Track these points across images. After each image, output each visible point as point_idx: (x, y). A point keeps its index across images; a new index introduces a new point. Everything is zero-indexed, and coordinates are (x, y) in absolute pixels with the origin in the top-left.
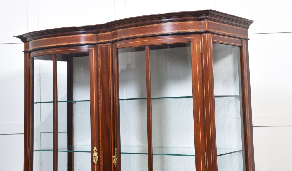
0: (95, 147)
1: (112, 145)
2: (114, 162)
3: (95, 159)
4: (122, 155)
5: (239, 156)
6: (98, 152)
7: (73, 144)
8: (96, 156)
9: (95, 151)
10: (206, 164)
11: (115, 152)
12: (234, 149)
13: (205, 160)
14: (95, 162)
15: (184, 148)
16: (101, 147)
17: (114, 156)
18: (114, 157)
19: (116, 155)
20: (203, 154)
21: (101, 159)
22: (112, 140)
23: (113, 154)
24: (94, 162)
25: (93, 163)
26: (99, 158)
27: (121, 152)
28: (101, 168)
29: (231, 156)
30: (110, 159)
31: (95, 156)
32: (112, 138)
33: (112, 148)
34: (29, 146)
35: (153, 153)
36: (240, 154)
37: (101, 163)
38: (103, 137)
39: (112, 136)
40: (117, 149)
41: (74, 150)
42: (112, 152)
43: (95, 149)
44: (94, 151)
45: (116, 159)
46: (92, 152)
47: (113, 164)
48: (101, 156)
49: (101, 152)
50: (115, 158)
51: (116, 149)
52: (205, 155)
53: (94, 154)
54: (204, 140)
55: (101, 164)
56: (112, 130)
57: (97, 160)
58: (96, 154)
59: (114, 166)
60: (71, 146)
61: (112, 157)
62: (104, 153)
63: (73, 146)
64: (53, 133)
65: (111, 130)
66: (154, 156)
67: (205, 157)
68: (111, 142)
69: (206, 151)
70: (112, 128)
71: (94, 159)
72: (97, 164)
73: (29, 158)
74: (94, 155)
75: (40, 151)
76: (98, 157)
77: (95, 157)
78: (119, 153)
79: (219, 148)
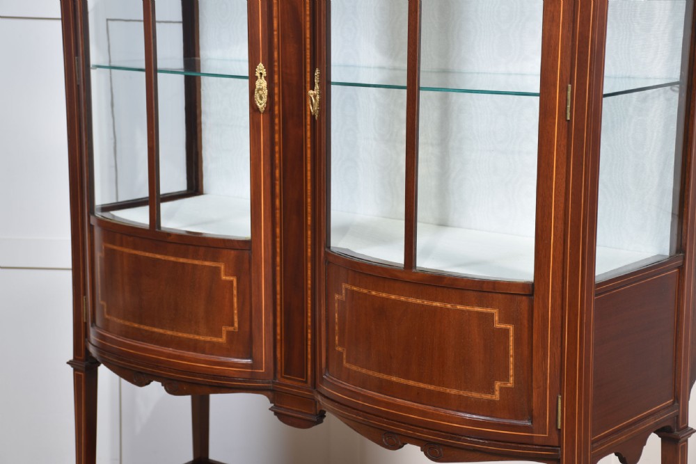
0: (261, 64)
1: (308, 60)
2: (313, 107)
3: (261, 98)
4: (333, 88)
5: (668, 100)
6: (269, 79)
7: (199, 56)
8: (261, 89)
9: (261, 74)
10: (568, 119)
11: (316, 81)
12: (655, 78)
13: (569, 106)
14: (261, 104)
15: (510, 74)
16: (276, 64)
17: (311, 92)
18: (313, 94)
19: (317, 87)
20: (564, 90)
21: (276, 99)
22: (308, 46)
23: (308, 86)
24: (258, 105)
25: (253, 108)
26: (271, 96)
27: (333, 79)
28: (277, 121)
29: (645, 100)
30: (302, 99)
31: (259, 89)
32: (308, 41)
33: (308, 69)
34: (77, 53)
35: (421, 86)
36: (670, 92)
37: (276, 108)
38: (283, 37)
39: (308, 35)
40: (320, 72)
41: (203, 70)
42: (308, 79)
43: (261, 68)
44: (258, 74)
45: (318, 97)
46: (252, 78)
47: (308, 113)
48: (276, 90)
49: (276, 77)
50: (315, 96)
51: (317, 73)
52: (569, 92)
53: (257, 83)
54: (569, 52)
55: (277, 112)
56: (308, 18)
57: (265, 100)
58: (262, 83)
59: (313, 117)
60: (195, 60)
61: (306, 92)
62: (285, 82)
63: (199, 61)
64: (142, 24)
65: (305, 18)
66: (423, 94)
67: (567, 100)
68: (305, 50)
69: (571, 83)
70: (308, 13)
71: (257, 96)
72: (265, 111)
73: (78, 86)
74: (257, 87)
75: (108, 70)
76: (268, 93)
77: (260, 92)
78: (326, 84)
79: (609, 77)
